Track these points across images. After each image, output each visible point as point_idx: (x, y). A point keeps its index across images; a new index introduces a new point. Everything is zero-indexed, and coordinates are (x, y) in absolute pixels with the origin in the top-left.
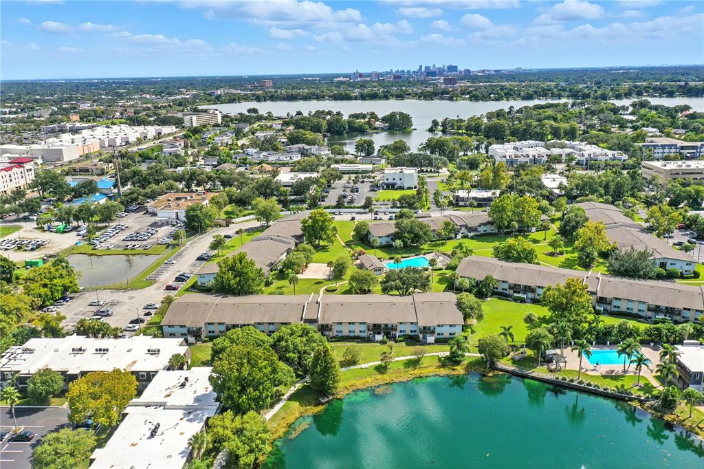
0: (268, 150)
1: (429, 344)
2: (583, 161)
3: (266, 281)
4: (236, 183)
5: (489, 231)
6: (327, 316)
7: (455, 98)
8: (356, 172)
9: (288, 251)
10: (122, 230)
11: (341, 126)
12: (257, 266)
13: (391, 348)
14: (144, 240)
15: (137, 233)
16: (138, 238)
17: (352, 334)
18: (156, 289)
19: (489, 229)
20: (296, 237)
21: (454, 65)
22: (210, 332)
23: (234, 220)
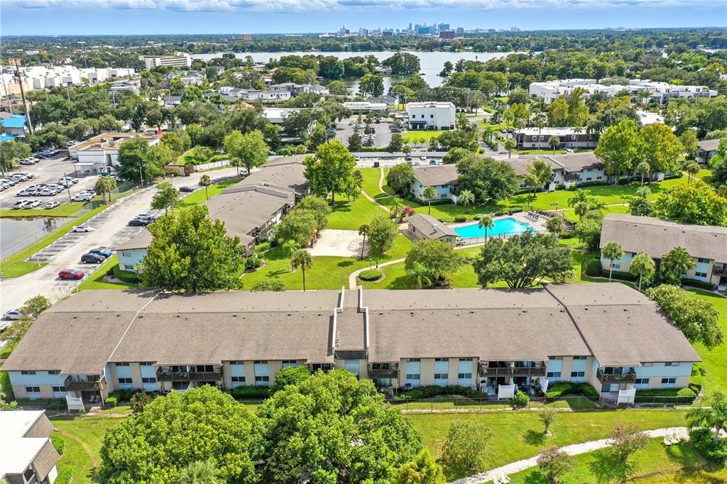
0: (248, 88)
1: (624, 406)
2: (659, 98)
3: (248, 263)
4: (201, 119)
5: (594, 180)
6: (384, 343)
7: (456, 50)
8: (366, 112)
9: (285, 210)
10: (22, 181)
11: (337, 68)
12: (230, 234)
13: (547, 423)
14: (51, 195)
15: (42, 186)
16: (41, 193)
17: (441, 383)
18: (42, 278)
19: (595, 176)
20: (297, 188)
21: (445, 23)
22: (121, 381)
23: (198, 167)
